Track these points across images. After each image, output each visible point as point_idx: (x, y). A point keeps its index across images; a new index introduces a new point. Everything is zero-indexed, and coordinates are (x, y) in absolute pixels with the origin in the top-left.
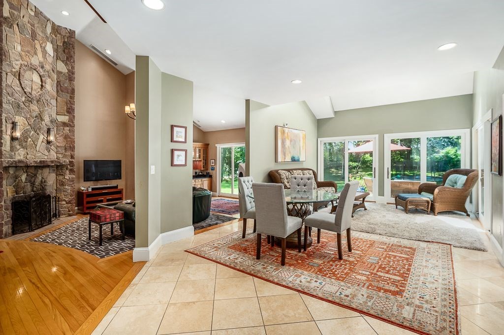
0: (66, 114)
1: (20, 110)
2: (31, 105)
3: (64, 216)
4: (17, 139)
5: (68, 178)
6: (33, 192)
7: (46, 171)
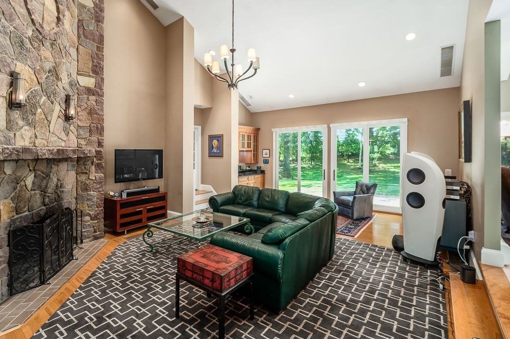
0: (91, 74)
1: (24, 52)
2: (42, 48)
3: (88, 240)
4: (19, 106)
5: (94, 178)
6: (45, 205)
7: (64, 166)
